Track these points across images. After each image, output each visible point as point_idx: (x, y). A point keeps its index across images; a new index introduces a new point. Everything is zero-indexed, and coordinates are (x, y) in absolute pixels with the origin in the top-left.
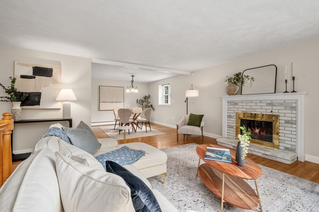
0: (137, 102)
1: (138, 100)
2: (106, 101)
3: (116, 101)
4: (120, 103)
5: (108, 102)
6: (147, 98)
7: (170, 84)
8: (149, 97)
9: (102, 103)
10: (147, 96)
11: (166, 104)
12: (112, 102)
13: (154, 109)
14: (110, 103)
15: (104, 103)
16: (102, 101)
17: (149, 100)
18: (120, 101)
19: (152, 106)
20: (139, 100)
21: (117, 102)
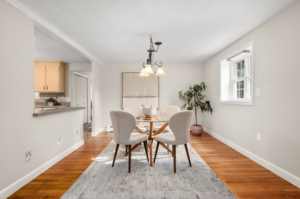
0: (180, 97)
1: (180, 92)
2: (132, 95)
3: (147, 95)
4: (152, 98)
5: (134, 97)
6: (198, 89)
7: (248, 51)
8: (204, 87)
9: (126, 98)
10: (199, 84)
11: (240, 100)
12: (141, 97)
13: (211, 110)
14: (137, 98)
15: (128, 99)
16: (126, 96)
17: (203, 93)
18: (153, 95)
19: (208, 103)
20: (183, 93)
21: (147, 97)
